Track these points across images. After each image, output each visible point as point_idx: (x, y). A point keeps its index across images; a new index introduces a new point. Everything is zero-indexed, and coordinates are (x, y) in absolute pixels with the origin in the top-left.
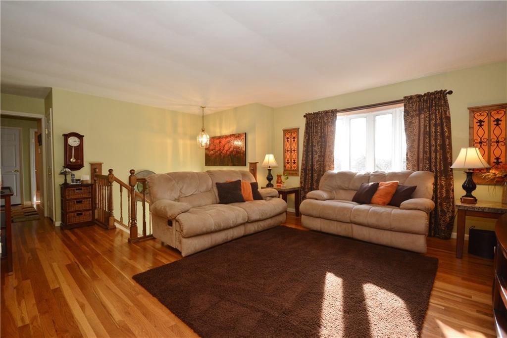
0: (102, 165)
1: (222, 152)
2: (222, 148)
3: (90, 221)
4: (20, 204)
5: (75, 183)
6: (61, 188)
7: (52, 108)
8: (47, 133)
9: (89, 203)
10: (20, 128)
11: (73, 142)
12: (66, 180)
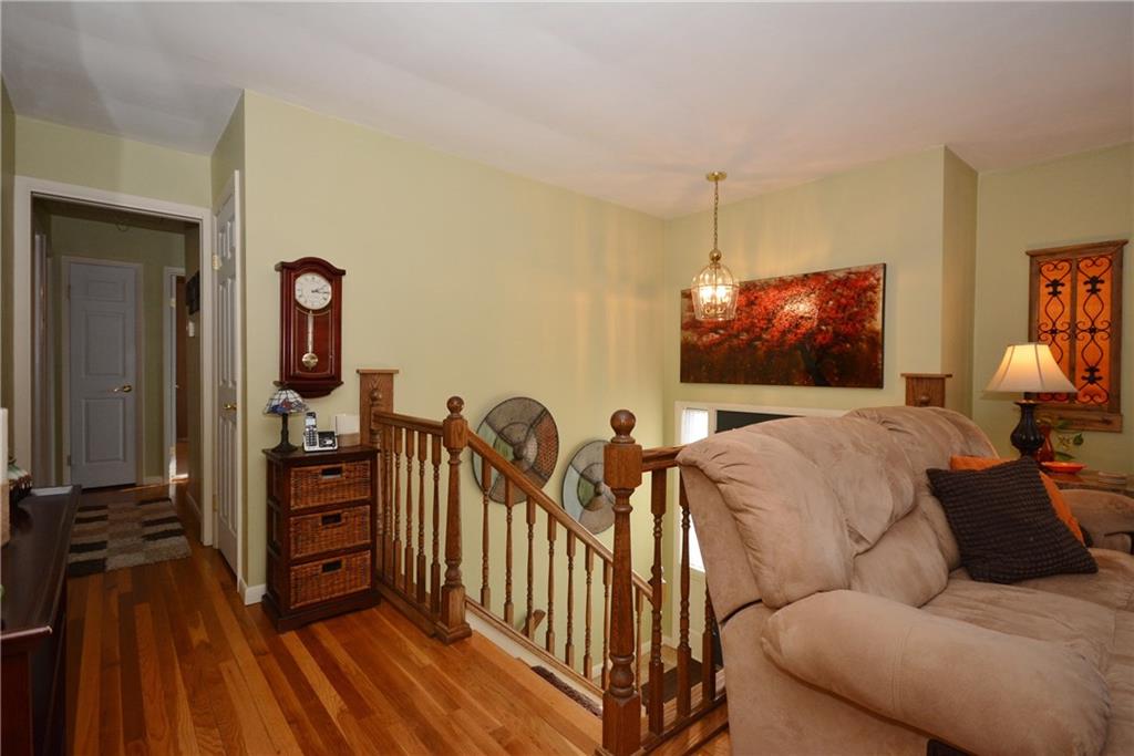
0: (396, 379)
1: (759, 338)
2: (763, 324)
3: (365, 591)
4: (133, 485)
5: (317, 448)
6: (270, 464)
7: (242, 169)
8: (216, 268)
9: (363, 523)
10: (137, 265)
11: (312, 291)
12: (285, 433)
